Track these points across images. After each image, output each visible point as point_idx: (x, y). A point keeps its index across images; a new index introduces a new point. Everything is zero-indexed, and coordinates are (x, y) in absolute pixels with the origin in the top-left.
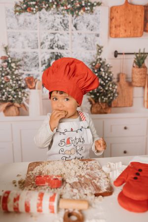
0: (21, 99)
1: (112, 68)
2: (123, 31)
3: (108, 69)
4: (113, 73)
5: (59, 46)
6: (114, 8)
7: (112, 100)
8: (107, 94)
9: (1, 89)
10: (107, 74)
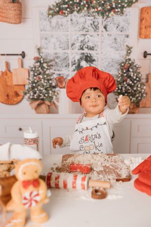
0: (52, 98)
1: (141, 69)
3: (137, 70)
4: (141, 73)
5: (89, 47)
6: (145, 9)
7: (140, 100)
8: (135, 95)
9: (33, 88)
10: (135, 75)
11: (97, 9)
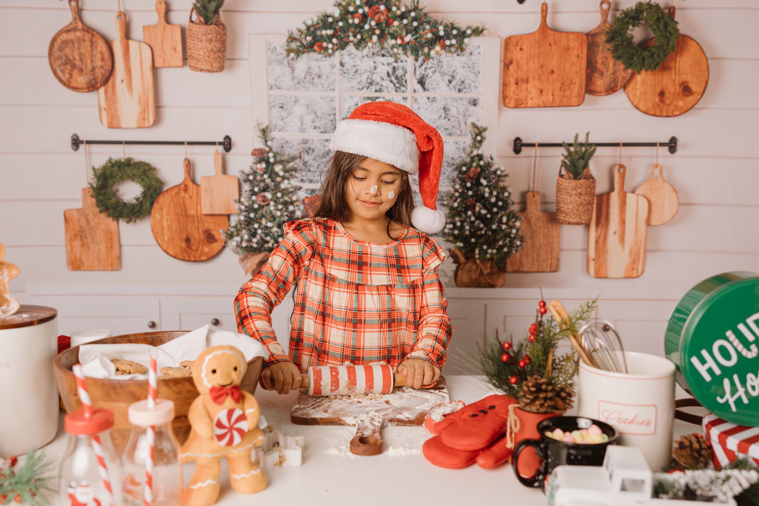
1: (506, 179)
2: (534, 92)
3: (498, 182)
4: (510, 190)
6: (514, 40)
7: (508, 254)
8: (496, 241)
9: (249, 222)
10: (495, 193)
11: (403, 39)
